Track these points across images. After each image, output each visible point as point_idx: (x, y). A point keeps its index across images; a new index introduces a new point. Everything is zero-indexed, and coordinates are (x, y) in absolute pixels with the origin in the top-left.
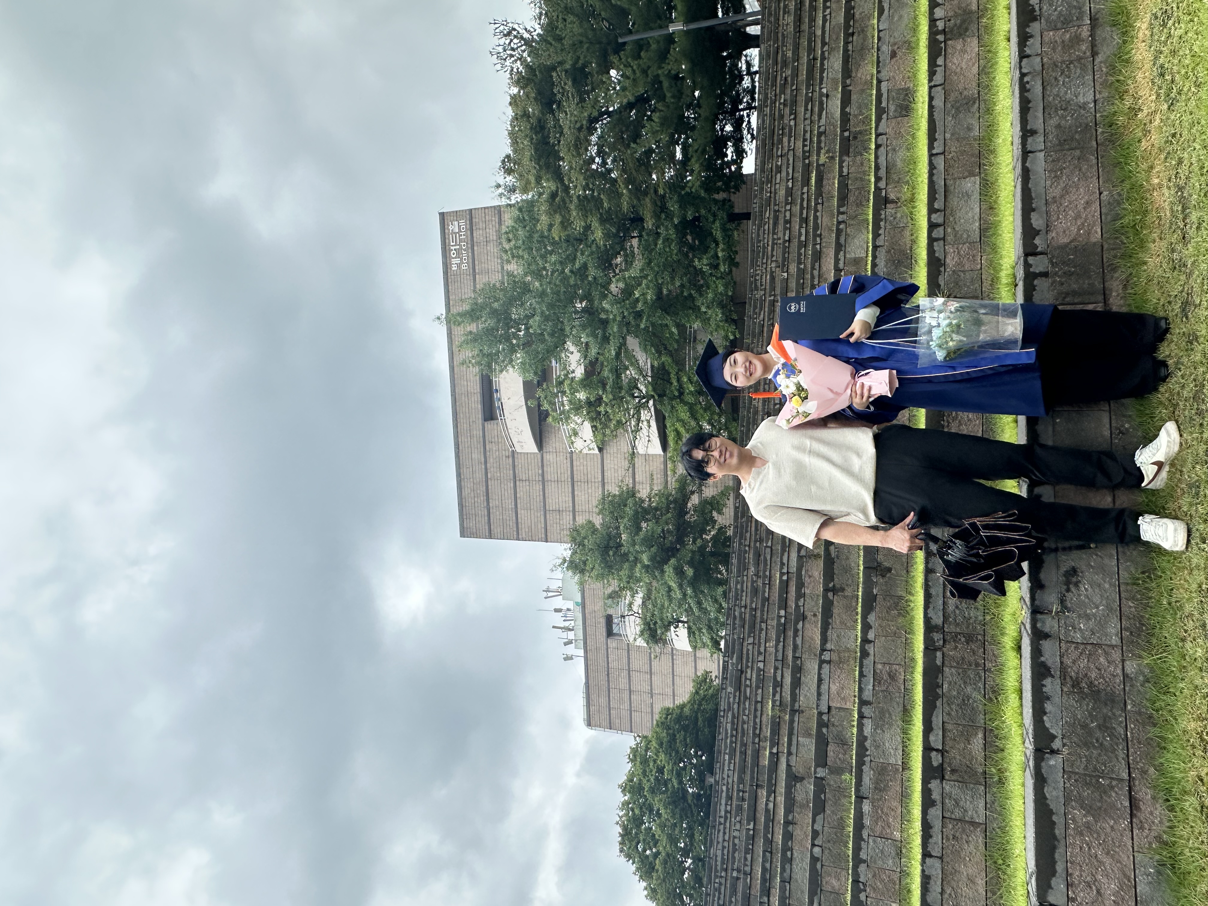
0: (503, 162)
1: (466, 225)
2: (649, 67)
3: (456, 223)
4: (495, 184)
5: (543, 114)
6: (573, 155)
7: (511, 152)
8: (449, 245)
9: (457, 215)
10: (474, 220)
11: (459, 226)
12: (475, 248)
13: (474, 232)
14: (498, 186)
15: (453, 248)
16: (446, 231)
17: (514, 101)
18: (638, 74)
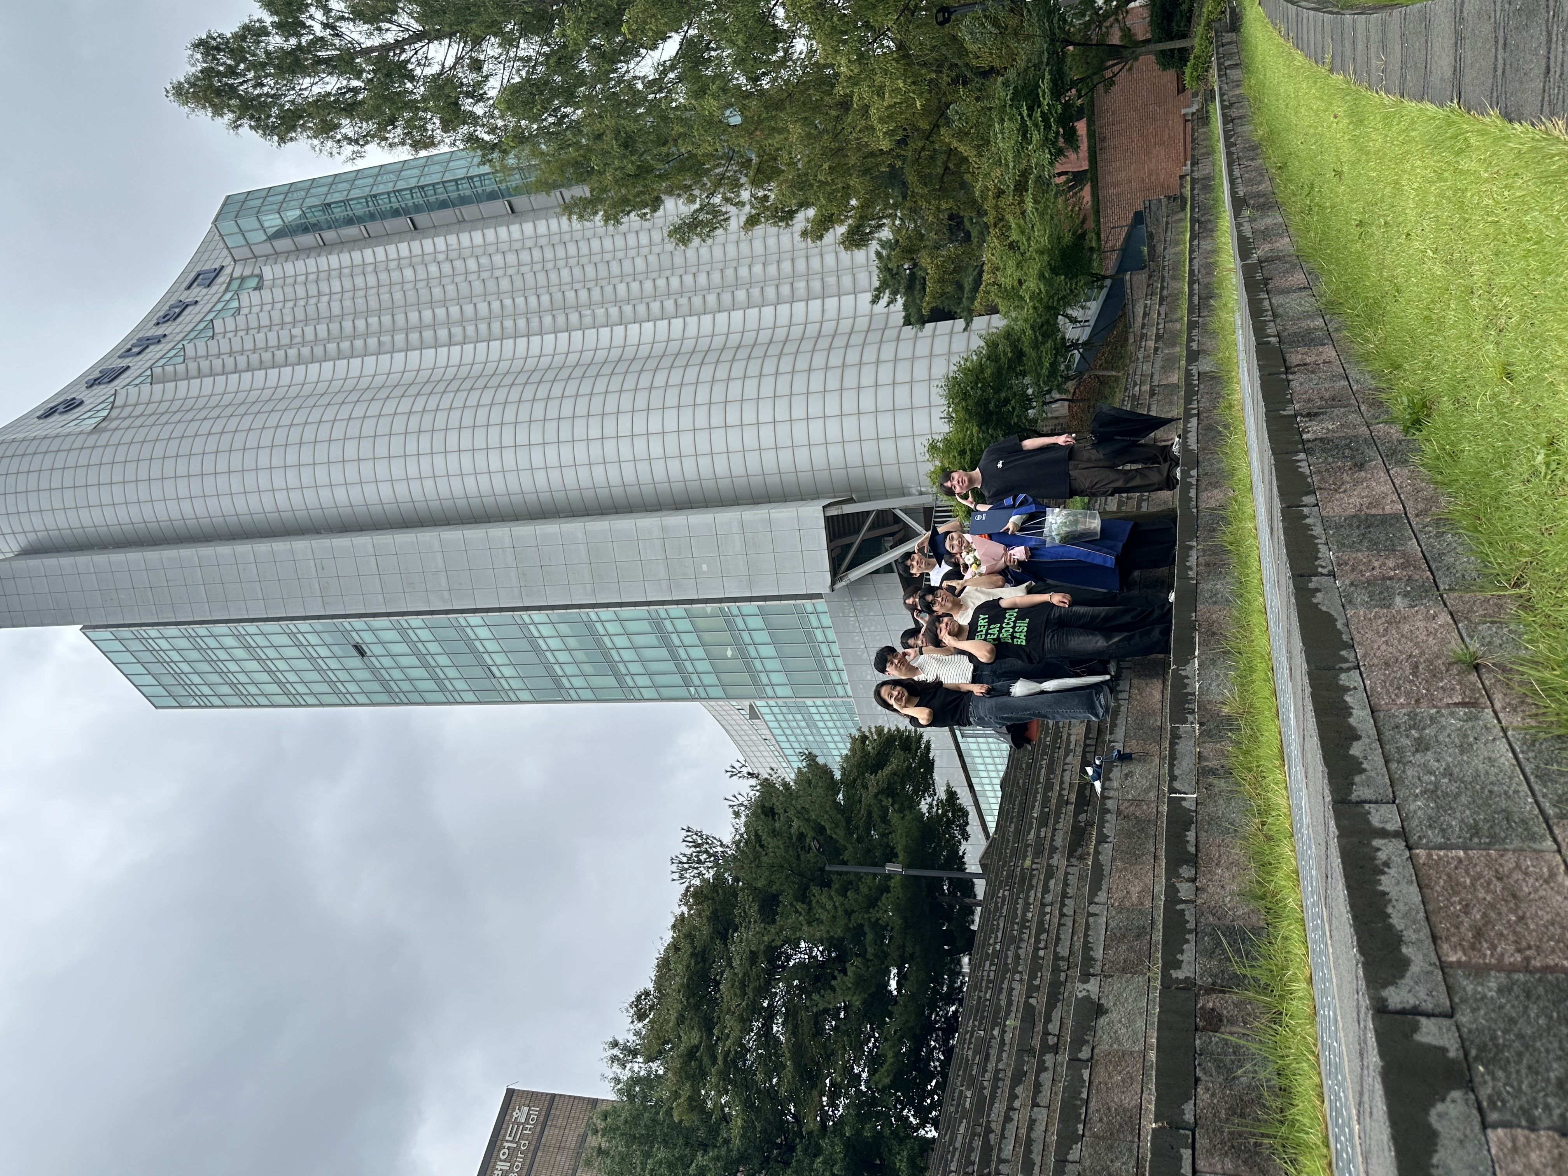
0: (639, 998)
1: (538, 1116)
2: (853, 911)
3: (526, 1109)
4: (611, 1040)
5: (712, 938)
6: (735, 995)
7: (652, 989)
8: (504, 1140)
9: (532, 1097)
10: (553, 1111)
11: (529, 1115)
12: (539, 1154)
13: (547, 1129)
14: (615, 1044)
15: (506, 1145)
16: (507, 1118)
17: (680, 922)
18: (840, 912)
